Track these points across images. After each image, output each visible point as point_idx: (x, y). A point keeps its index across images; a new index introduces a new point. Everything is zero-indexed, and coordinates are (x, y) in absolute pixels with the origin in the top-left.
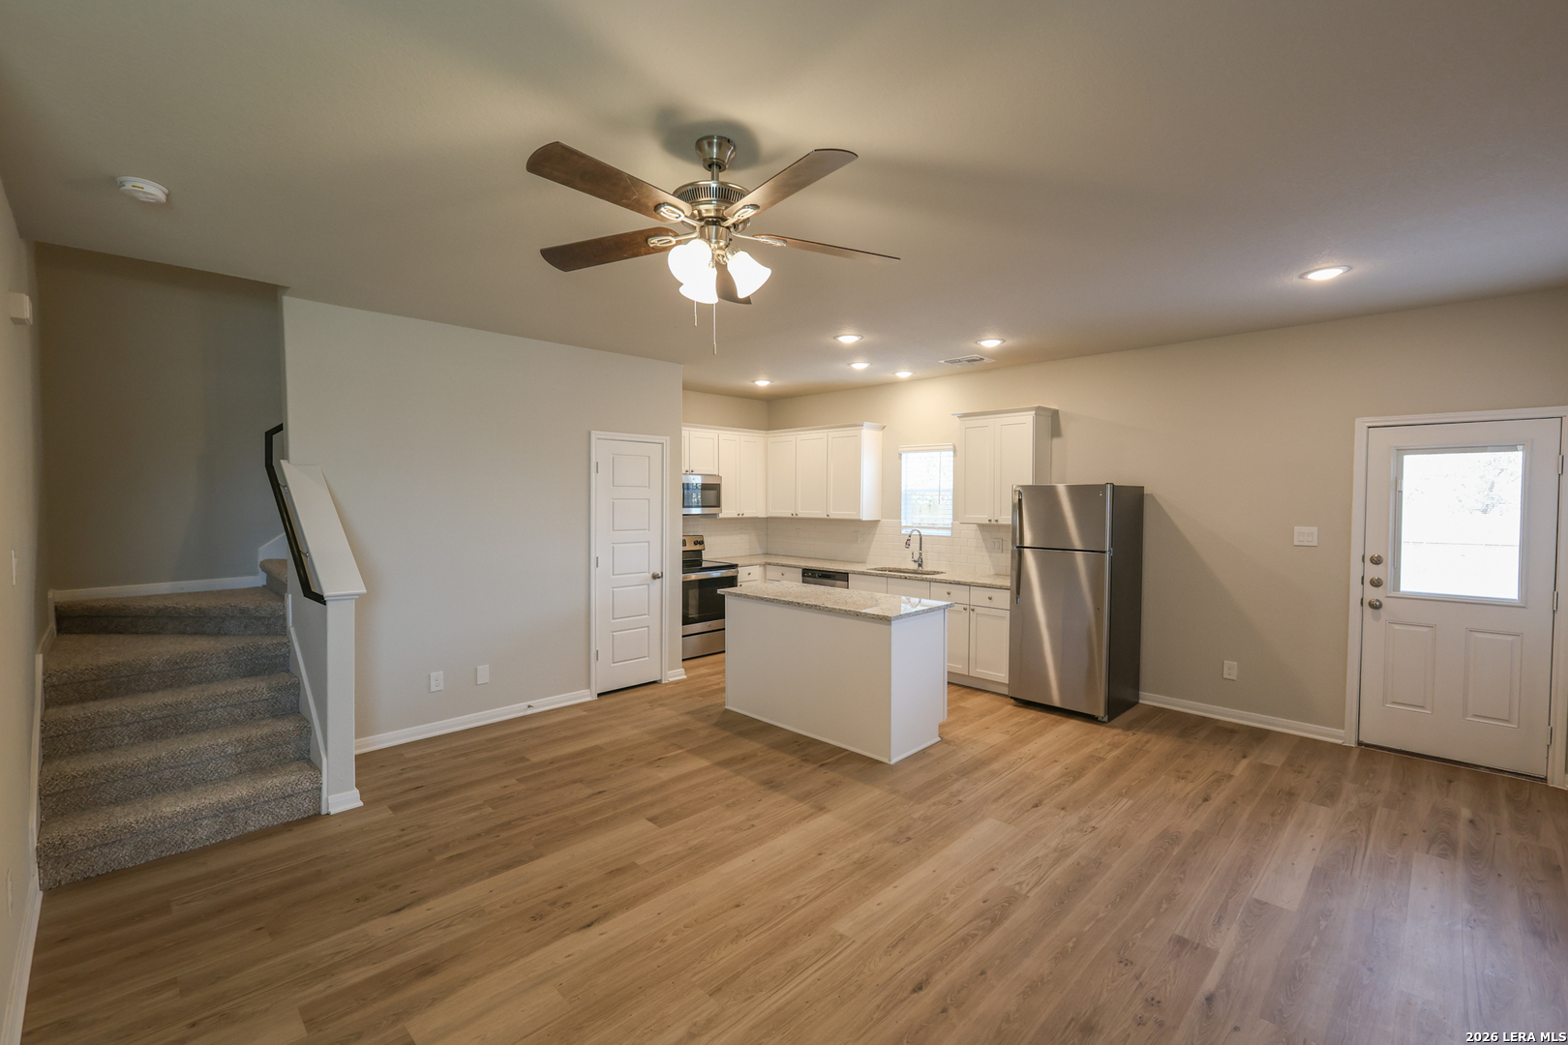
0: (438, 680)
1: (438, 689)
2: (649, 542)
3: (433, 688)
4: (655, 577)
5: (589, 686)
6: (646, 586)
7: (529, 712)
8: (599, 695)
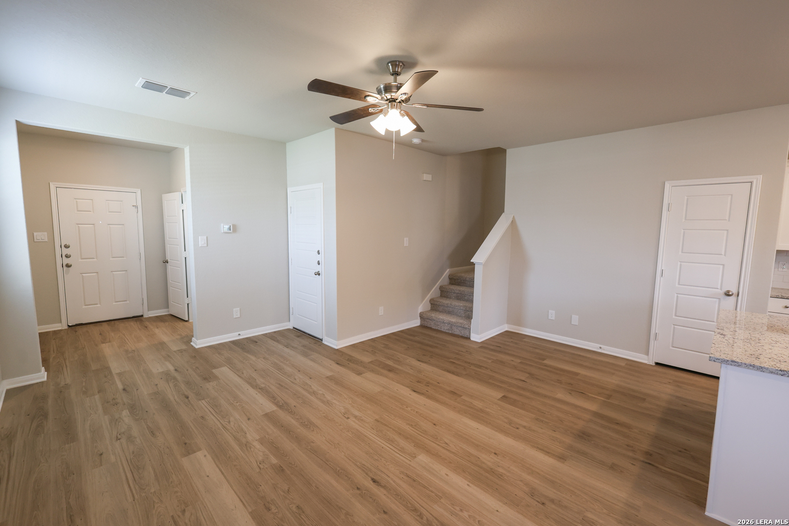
0: (552, 314)
1: (552, 319)
2: (723, 265)
3: (550, 318)
4: (728, 294)
5: (647, 353)
6: (717, 300)
7: (600, 351)
8: (657, 364)
